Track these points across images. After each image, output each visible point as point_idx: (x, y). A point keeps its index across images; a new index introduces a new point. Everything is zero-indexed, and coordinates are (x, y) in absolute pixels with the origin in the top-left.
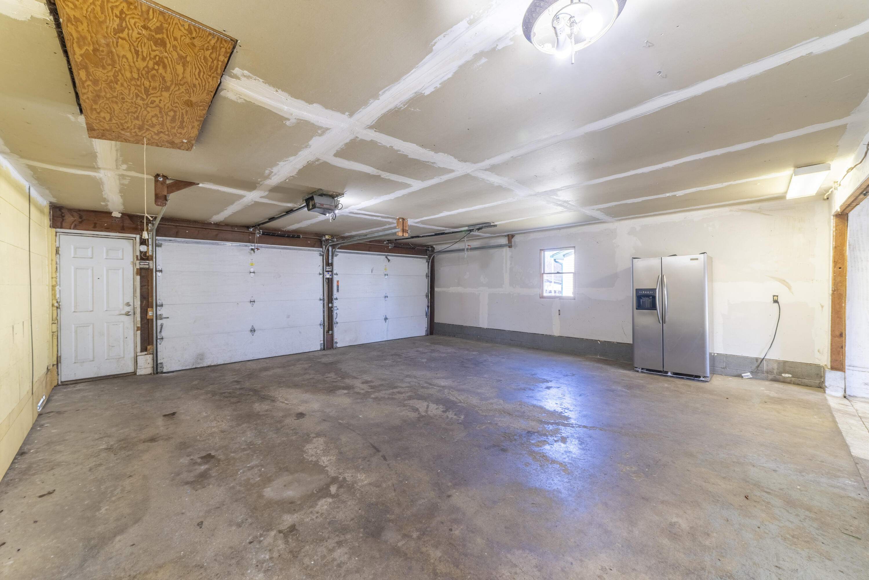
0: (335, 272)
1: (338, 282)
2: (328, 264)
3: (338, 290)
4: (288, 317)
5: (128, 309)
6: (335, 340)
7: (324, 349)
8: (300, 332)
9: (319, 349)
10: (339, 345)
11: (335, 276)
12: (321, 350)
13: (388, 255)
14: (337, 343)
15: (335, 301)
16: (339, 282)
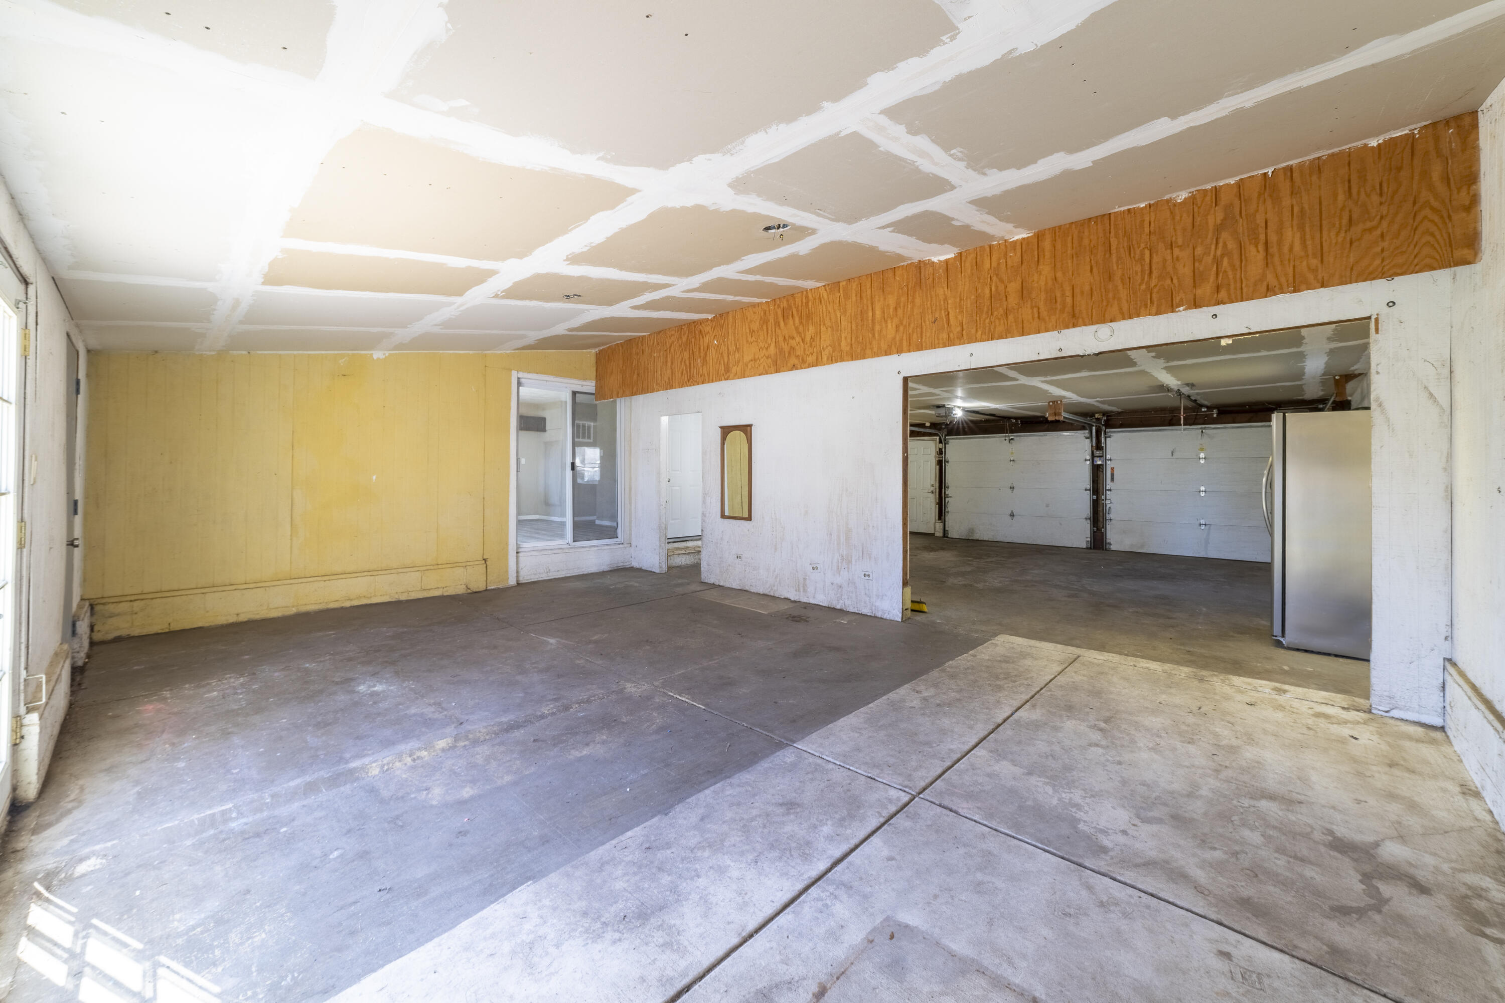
0: (1108, 457)
1: (1112, 469)
2: (1098, 449)
3: (1112, 479)
4: (1047, 506)
5: (932, 489)
6: (1108, 541)
7: (1091, 548)
8: (1061, 524)
9: (1084, 546)
10: (1113, 548)
11: (1108, 462)
12: (1087, 548)
13: (1205, 428)
14: (1110, 544)
15: (1108, 492)
16: (1115, 470)
